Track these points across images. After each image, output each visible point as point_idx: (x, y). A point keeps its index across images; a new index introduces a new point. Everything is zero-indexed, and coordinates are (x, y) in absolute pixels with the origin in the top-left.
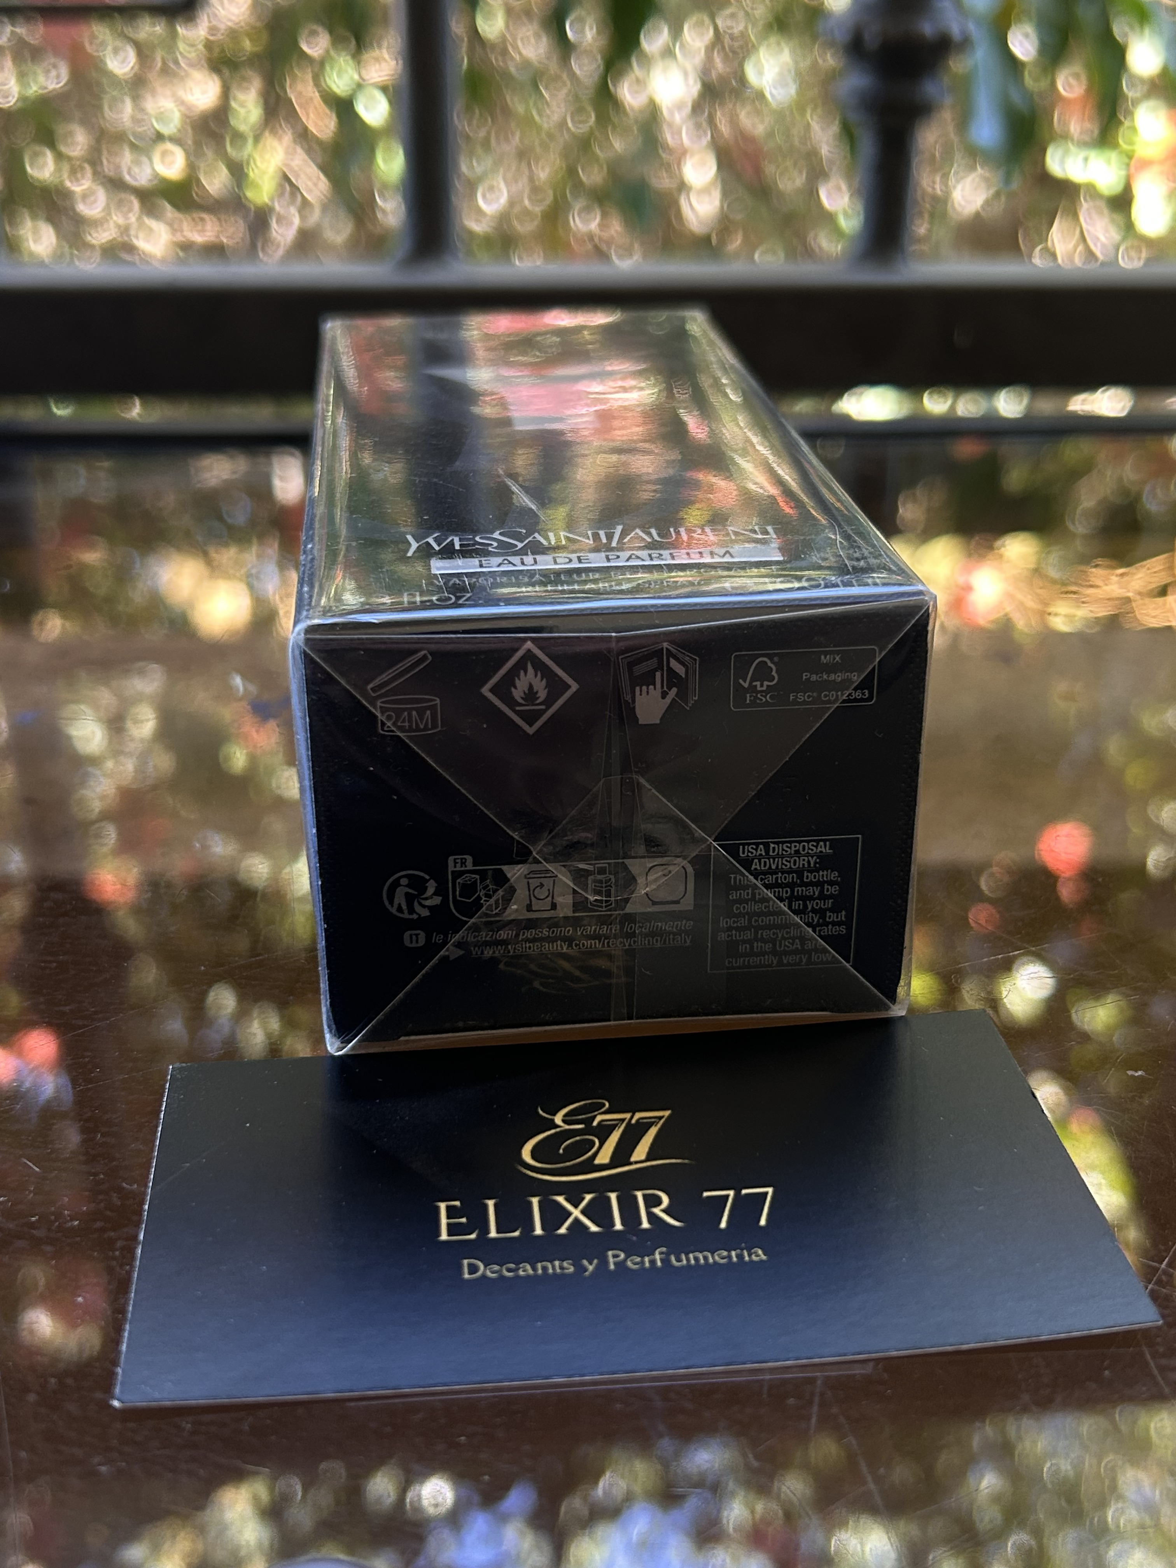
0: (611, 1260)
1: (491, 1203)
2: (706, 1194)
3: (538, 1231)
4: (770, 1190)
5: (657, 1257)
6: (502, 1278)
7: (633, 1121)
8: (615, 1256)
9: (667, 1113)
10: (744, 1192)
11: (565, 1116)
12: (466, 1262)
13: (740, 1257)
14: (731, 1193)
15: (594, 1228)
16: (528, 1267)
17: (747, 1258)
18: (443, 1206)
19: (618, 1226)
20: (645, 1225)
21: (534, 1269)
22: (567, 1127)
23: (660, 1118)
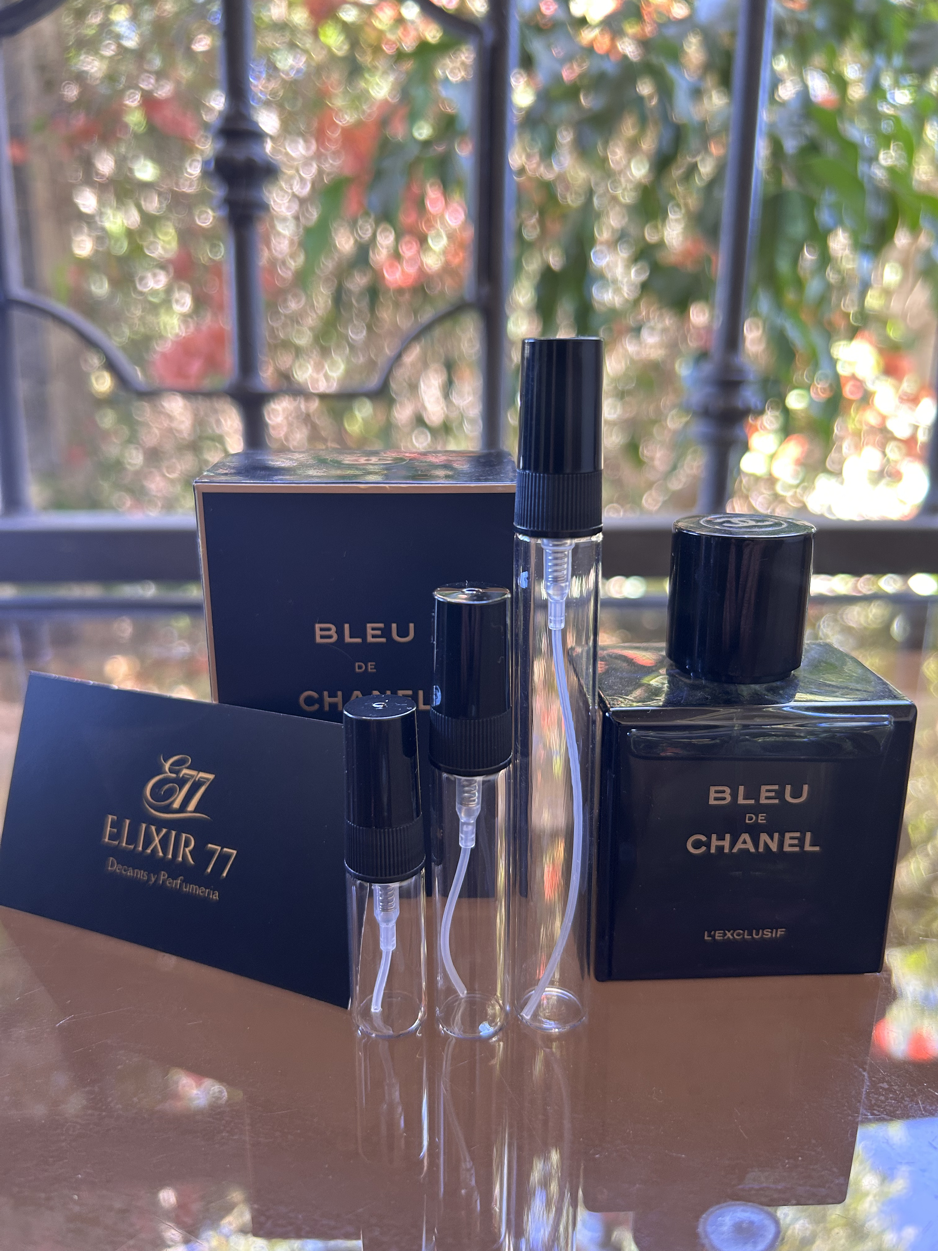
0: (162, 877)
1: (128, 821)
2: (210, 845)
3: (140, 849)
4: (235, 852)
5: (179, 881)
6: (121, 873)
7: (197, 779)
8: (164, 876)
9: (211, 777)
10: (225, 849)
11: (172, 765)
12: (111, 858)
13: (209, 894)
14: (219, 848)
15: (161, 854)
16: (132, 871)
17: (211, 896)
18: (110, 817)
19: (170, 856)
20: (180, 859)
21: (134, 873)
22: (170, 774)
23: (208, 779)
